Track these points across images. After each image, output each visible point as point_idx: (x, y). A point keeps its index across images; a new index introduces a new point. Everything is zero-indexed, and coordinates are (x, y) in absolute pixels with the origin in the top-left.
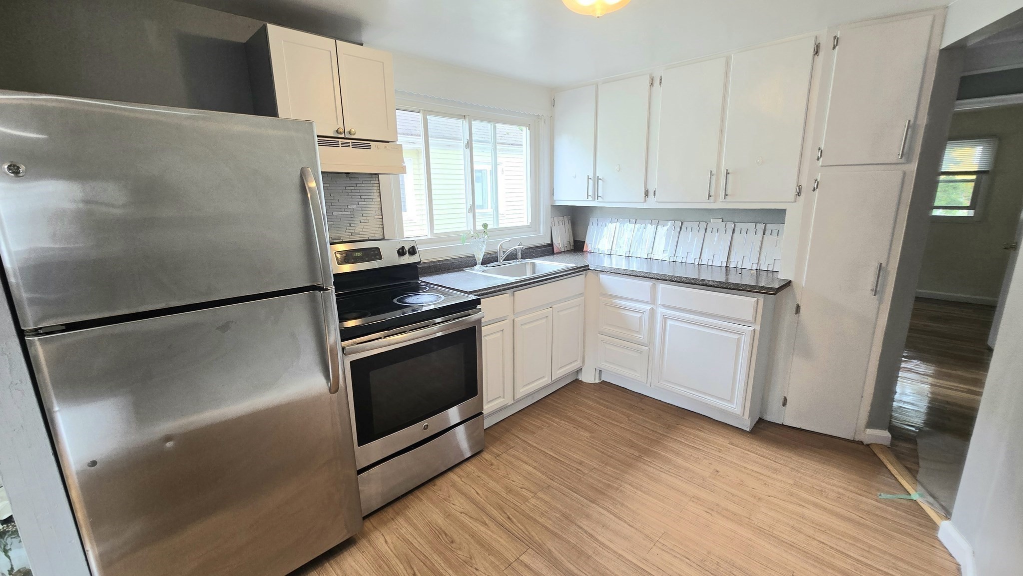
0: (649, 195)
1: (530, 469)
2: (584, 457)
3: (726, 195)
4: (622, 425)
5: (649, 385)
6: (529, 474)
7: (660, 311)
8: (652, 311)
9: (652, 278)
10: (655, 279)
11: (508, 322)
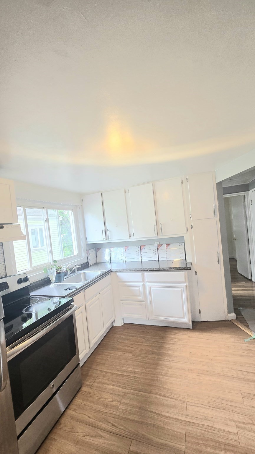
0: (131, 235)
1: (112, 387)
2: (135, 368)
3: (162, 233)
4: (143, 344)
5: (148, 319)
6: (112, 390)
7: (147, 285)
8: (144, 285)
9: (142, 271)
10: (143, 271)
11: (83, 307)
